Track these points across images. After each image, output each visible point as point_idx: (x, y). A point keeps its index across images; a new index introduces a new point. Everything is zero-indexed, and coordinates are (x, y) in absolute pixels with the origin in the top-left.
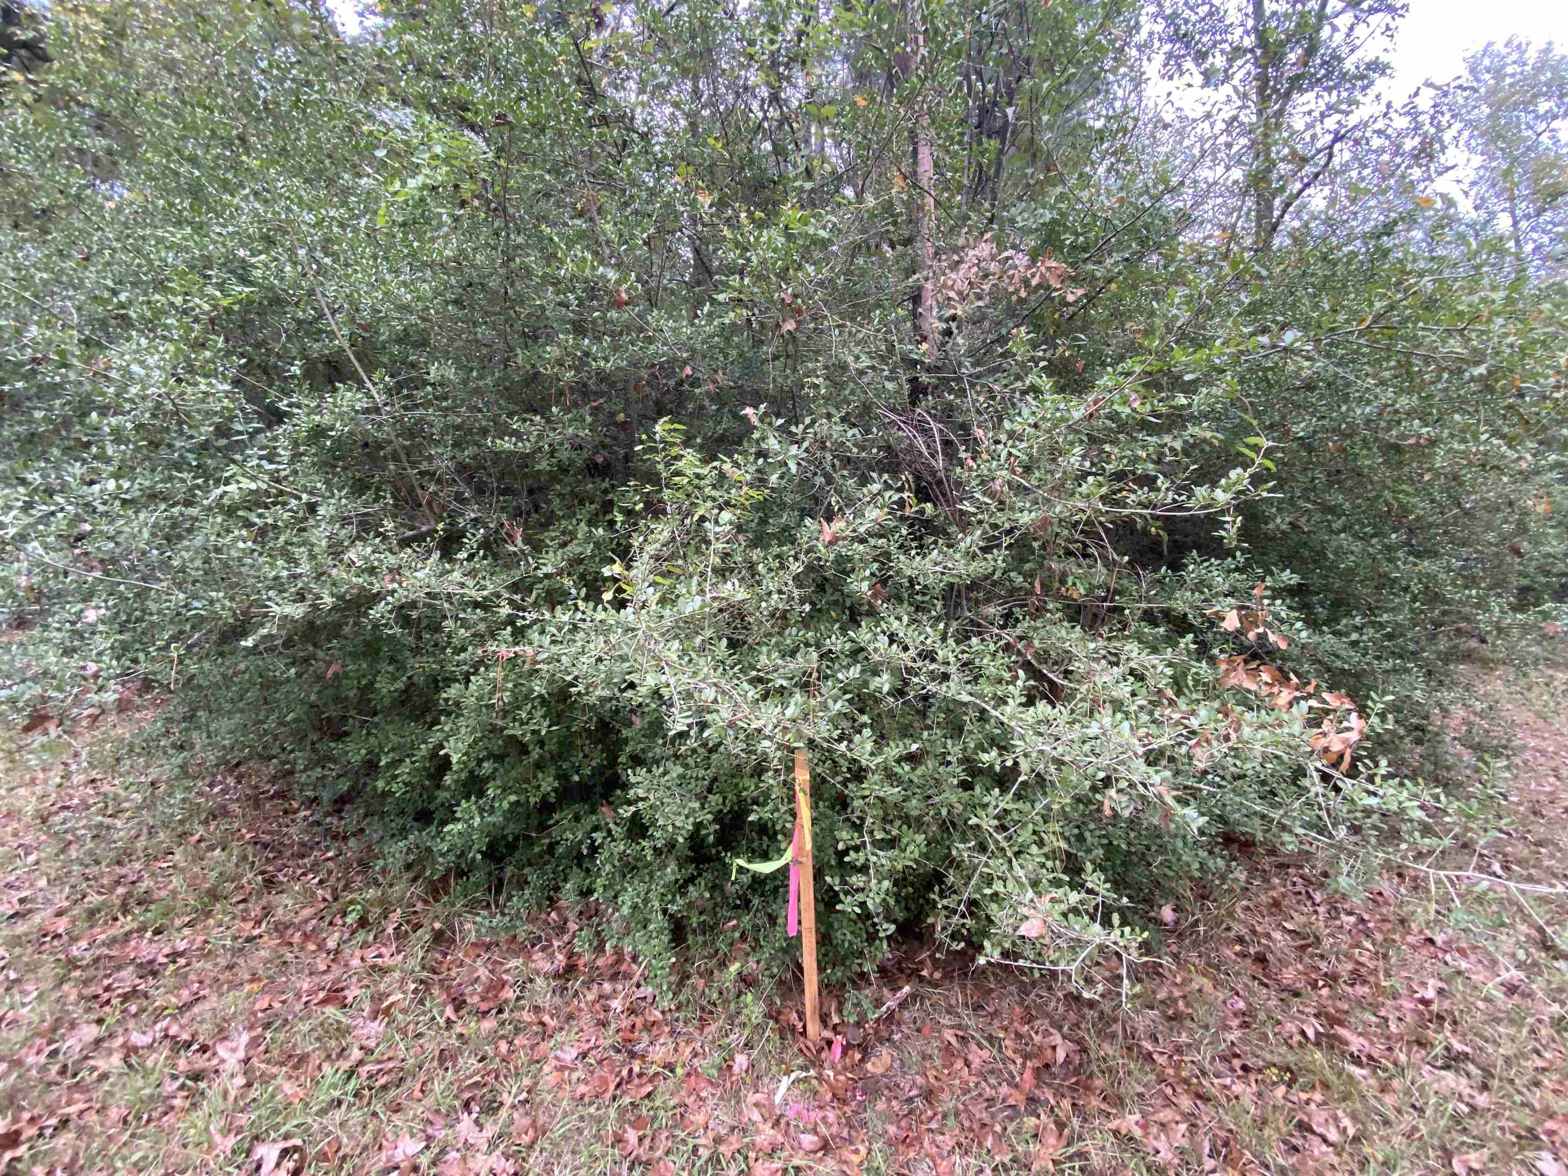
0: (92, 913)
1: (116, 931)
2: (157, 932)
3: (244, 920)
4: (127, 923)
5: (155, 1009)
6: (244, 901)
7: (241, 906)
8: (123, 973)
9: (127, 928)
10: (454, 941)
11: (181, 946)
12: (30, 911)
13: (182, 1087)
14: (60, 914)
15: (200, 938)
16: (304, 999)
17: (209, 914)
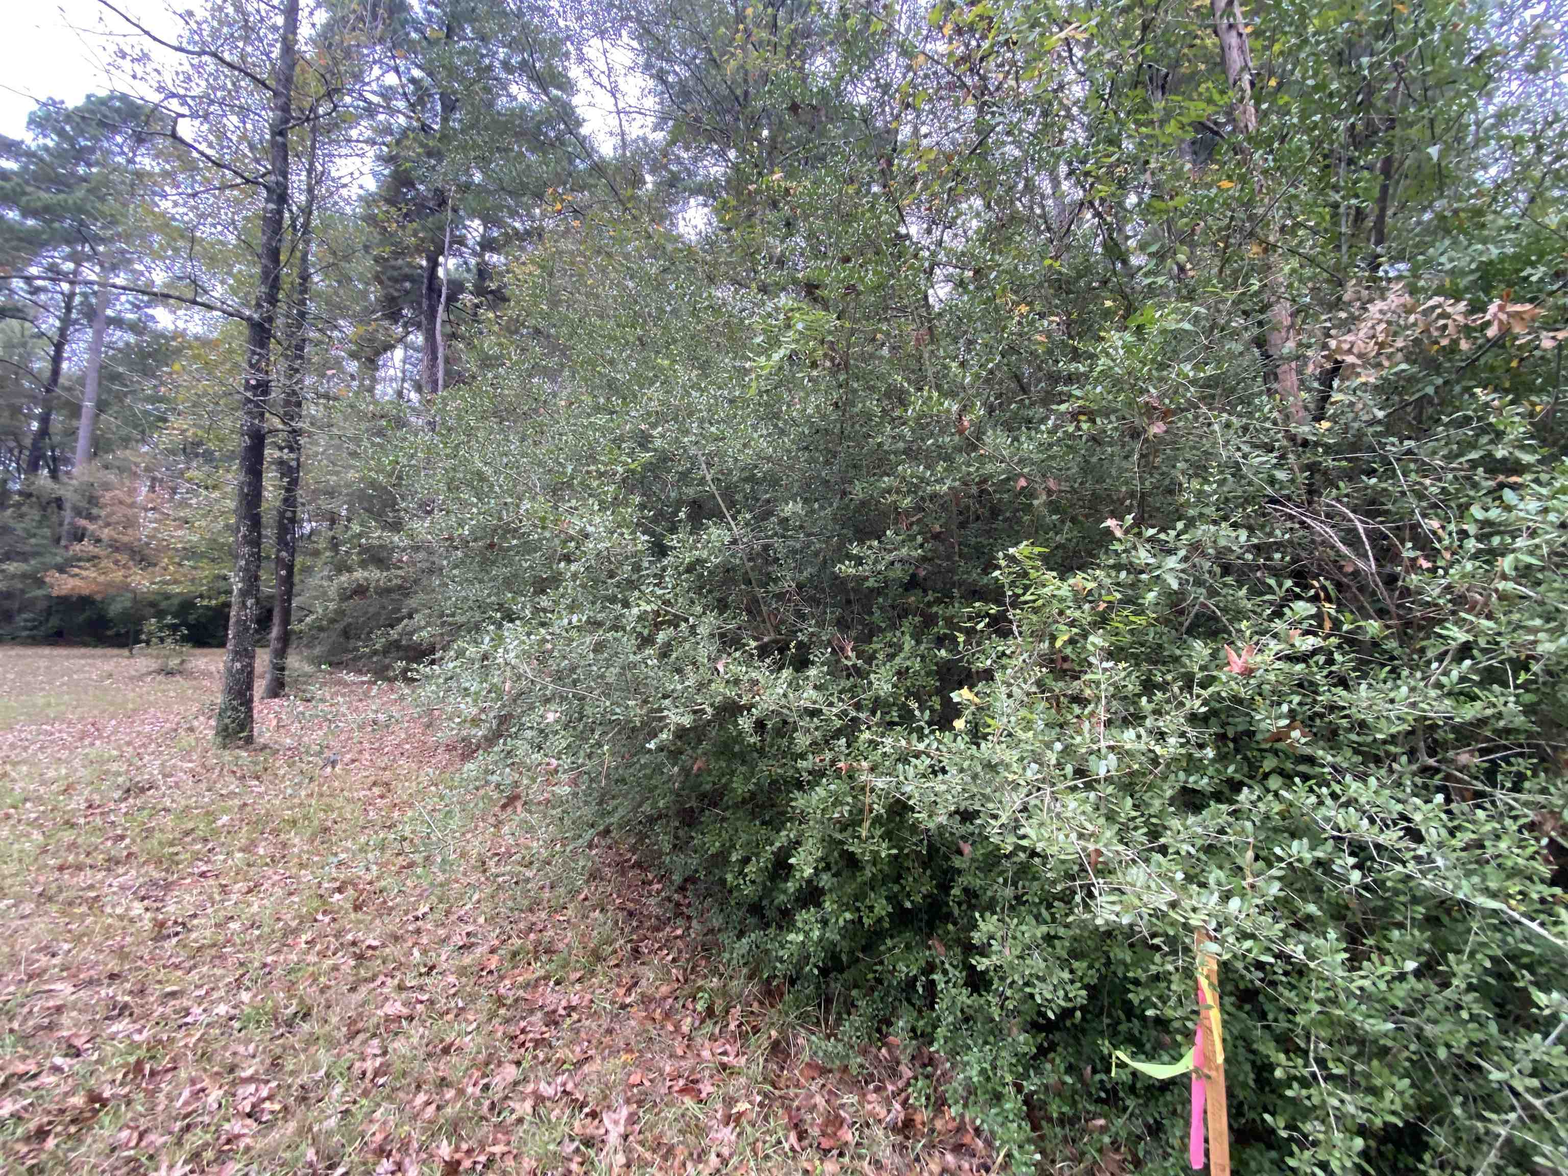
0: (515, 954)
1: (529, 976)
2: (557, 983)
3: (618, 985)
4: (538, 970)
5: (558, 1060)
6: (617, 966)
7: (616, 970)
8: (533, 1019)
9: (537, 974)
10: (789, 1055)
11: (575, 1001)
12: (473, 944)
13: (578, 1149)
14: (493, 951)
15: (588, 997)
16: (668, 1084)
17: (593, 973)
